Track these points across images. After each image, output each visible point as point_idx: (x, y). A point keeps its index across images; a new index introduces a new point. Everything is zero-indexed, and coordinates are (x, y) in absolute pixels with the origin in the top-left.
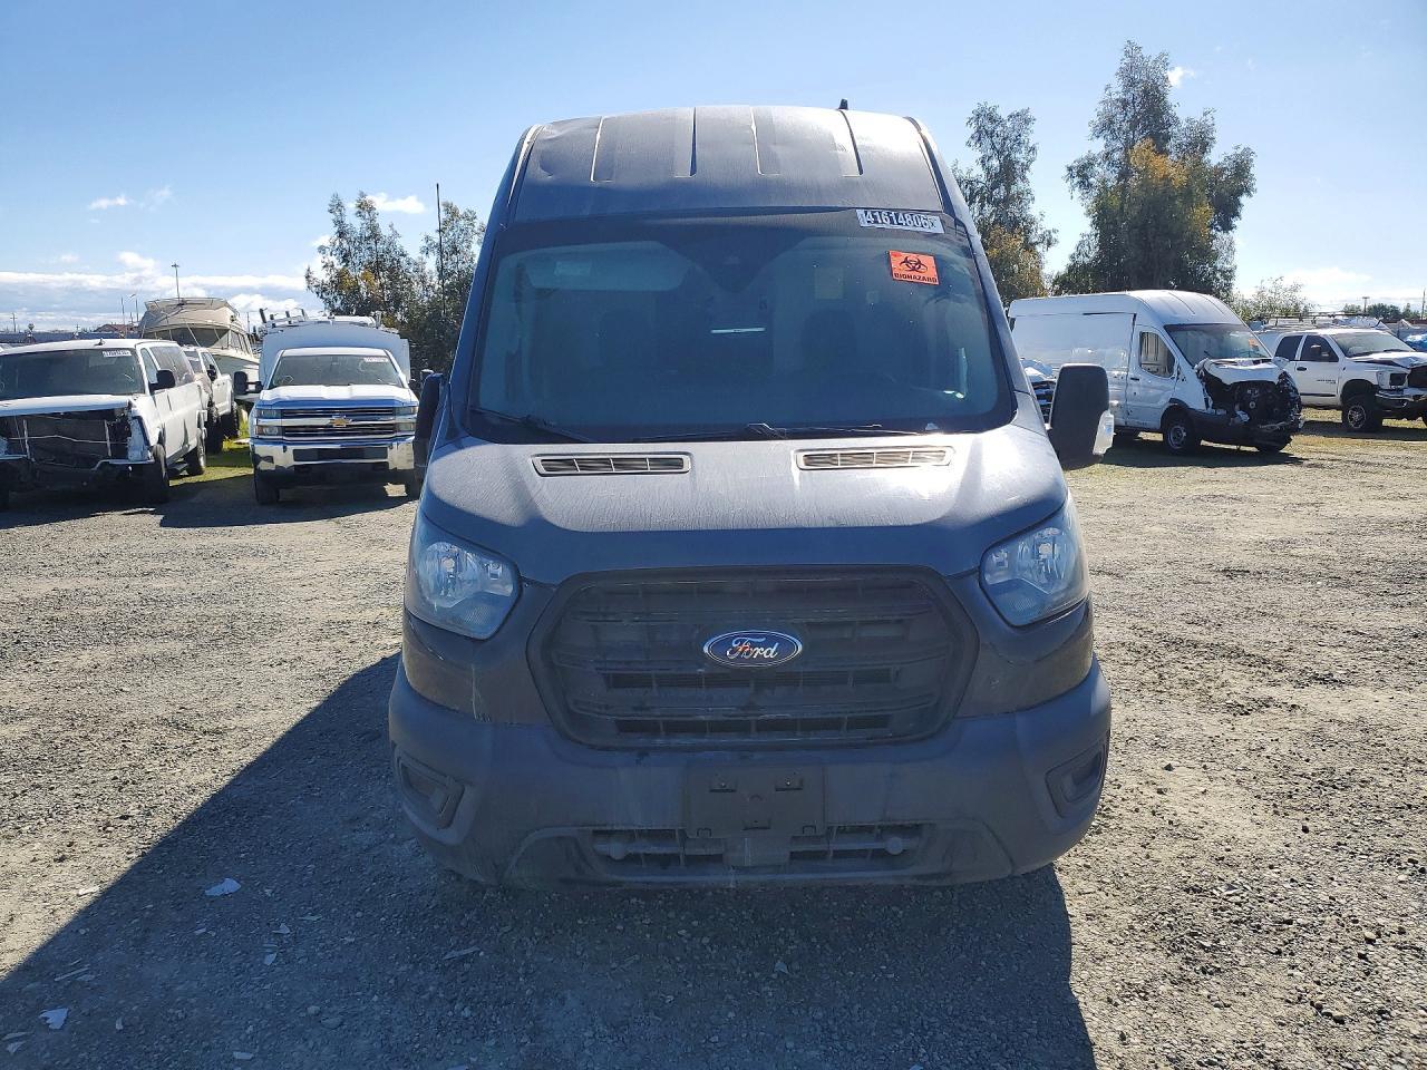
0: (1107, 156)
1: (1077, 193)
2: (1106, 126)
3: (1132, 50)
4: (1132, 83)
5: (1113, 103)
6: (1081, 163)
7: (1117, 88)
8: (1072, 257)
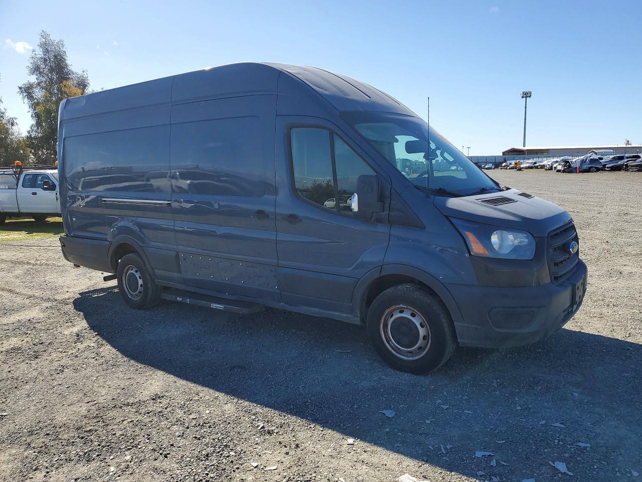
0: (39, 84)
1: (26, 100)
2: (36, 69)
3: (44, 35)
4: (47, 51)
5: (39, 59)
6: (27, 86)
7: (40, 53)
8: (29, 132)
